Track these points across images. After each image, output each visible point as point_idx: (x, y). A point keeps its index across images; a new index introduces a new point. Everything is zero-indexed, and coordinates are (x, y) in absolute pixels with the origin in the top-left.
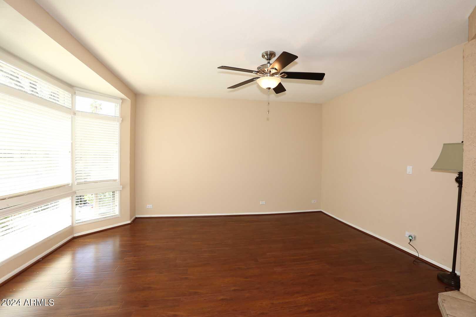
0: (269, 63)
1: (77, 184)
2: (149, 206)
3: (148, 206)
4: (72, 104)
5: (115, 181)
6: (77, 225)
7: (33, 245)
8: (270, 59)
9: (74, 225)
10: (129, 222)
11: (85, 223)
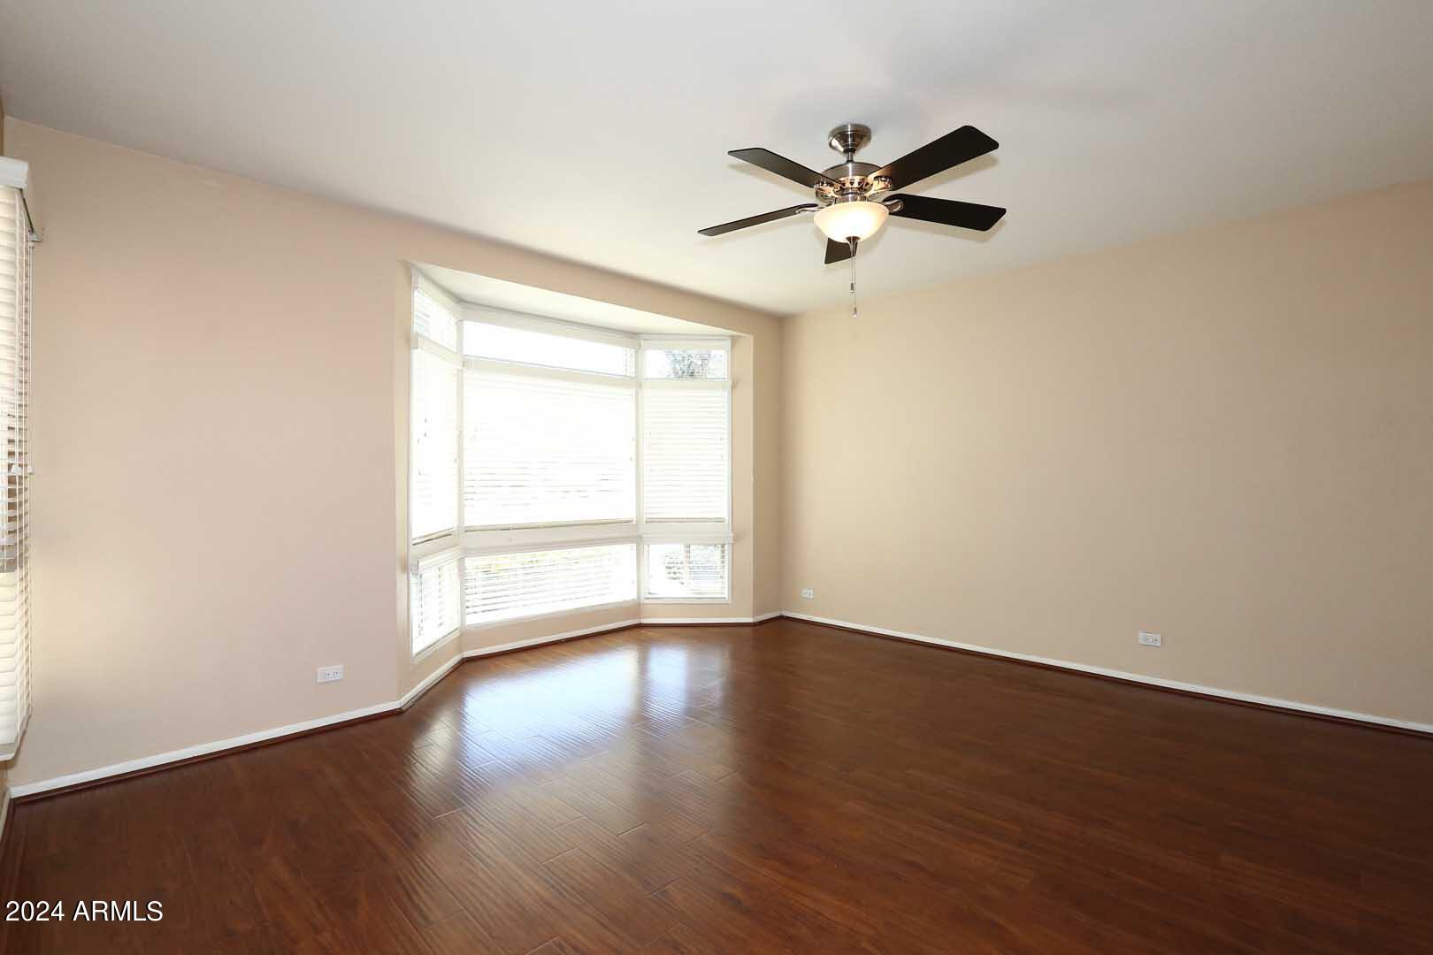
0: (852, 161)
1: (647, 522)
2: (807, 593)
3: (805, 591)
4: (636, 367)
5: (720, 520)
6: (647, 601)
7: (544, 615)
8: (853, 151)
9: (642, 602)
10: (750, 620)
11: (659, 602)
